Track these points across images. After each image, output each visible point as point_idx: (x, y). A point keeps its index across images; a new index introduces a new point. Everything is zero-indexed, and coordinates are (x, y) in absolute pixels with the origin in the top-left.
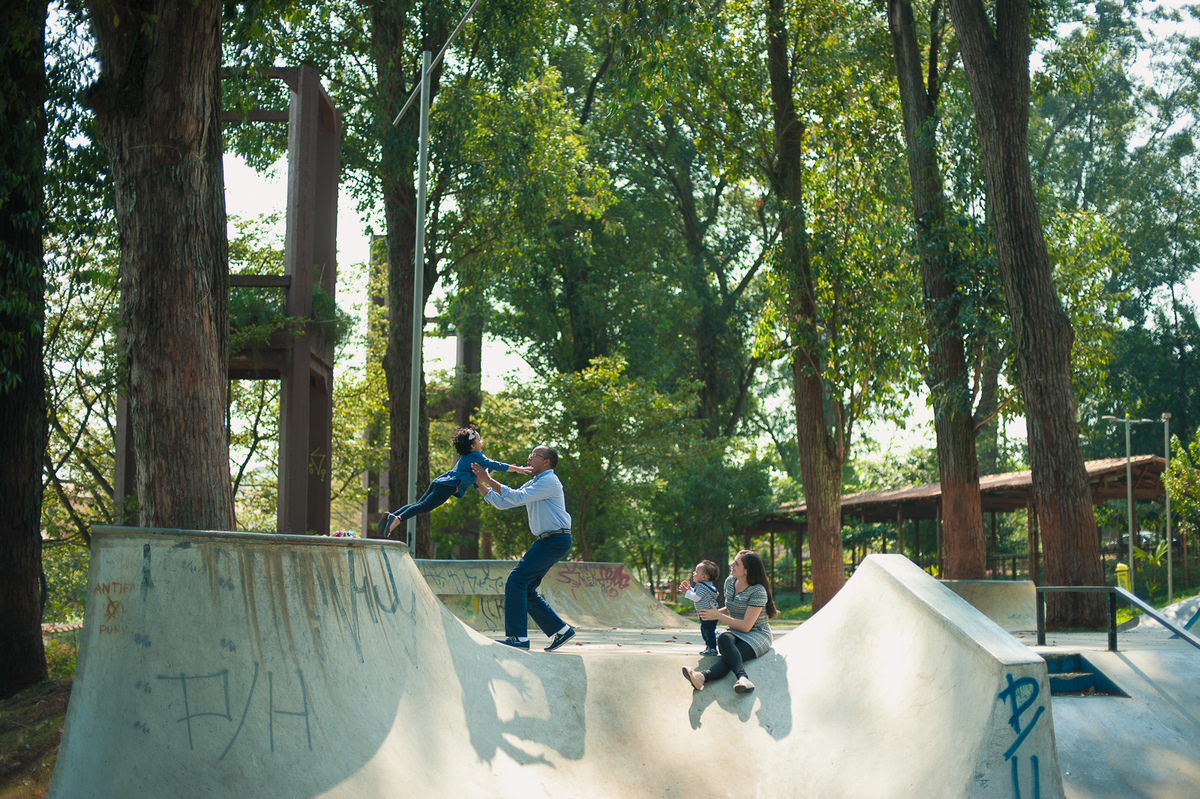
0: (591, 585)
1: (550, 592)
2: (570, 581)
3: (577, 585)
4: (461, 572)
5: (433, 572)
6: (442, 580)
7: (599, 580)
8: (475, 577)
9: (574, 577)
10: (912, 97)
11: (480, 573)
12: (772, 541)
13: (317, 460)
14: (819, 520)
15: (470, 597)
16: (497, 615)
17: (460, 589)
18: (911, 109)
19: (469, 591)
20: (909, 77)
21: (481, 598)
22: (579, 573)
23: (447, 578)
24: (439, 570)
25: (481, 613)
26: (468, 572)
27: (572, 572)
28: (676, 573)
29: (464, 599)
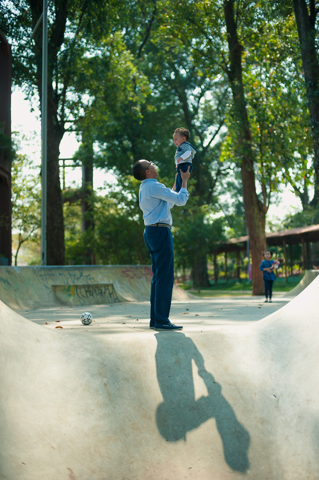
0: (140, 278)
1: (117, 282)
2: (128, 276)
3: (132, 278)
4: (66, 273)
5: (49, 273)
6: (55, 277)
7: (144, 275)
8: (75, 275)
9: (130, 273)
10: (302, 20)
11: (77, 273)
12: (226, 257)
13: (4, 219)
14: (255, 242)
15: (70, 286)
16: (85, 296)
17: (66, 282)
18: (302, 26)
19: (71, 283)
20: (300, 9)
21: (76, 287)
22: (133, 272)
23: (58, 276)
24: (53, 272)
25: (76, 295)
26: (71, 272)
27: (129, 271)
28: (184, 271)
29: (67, 288)
